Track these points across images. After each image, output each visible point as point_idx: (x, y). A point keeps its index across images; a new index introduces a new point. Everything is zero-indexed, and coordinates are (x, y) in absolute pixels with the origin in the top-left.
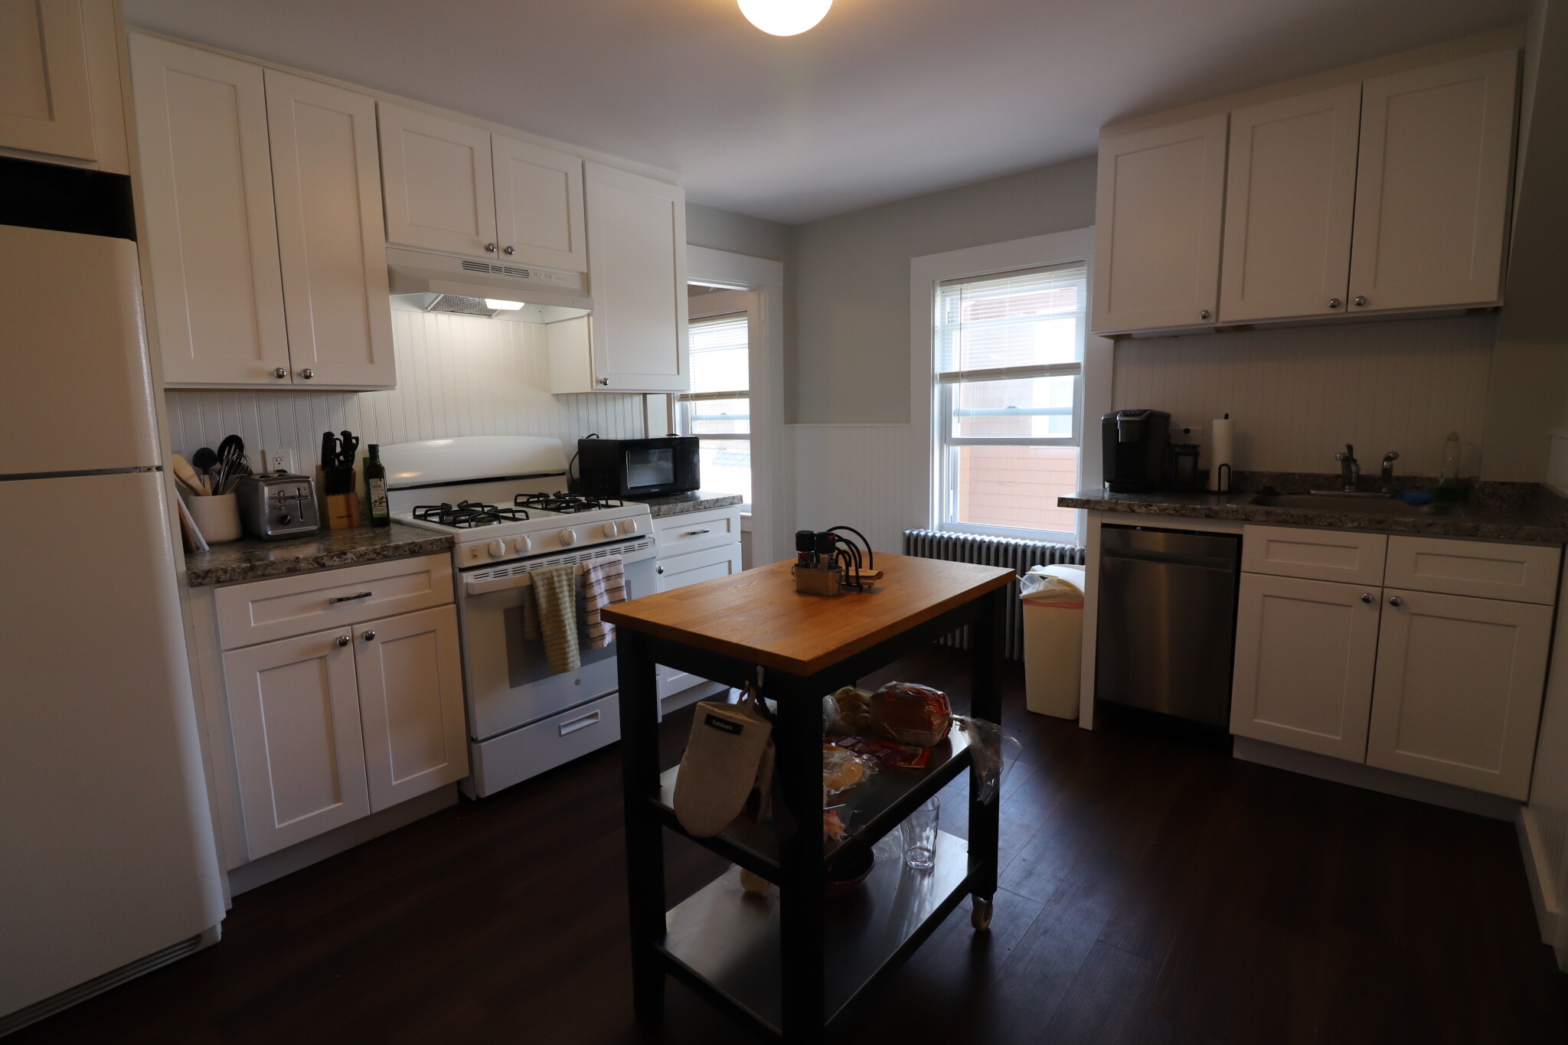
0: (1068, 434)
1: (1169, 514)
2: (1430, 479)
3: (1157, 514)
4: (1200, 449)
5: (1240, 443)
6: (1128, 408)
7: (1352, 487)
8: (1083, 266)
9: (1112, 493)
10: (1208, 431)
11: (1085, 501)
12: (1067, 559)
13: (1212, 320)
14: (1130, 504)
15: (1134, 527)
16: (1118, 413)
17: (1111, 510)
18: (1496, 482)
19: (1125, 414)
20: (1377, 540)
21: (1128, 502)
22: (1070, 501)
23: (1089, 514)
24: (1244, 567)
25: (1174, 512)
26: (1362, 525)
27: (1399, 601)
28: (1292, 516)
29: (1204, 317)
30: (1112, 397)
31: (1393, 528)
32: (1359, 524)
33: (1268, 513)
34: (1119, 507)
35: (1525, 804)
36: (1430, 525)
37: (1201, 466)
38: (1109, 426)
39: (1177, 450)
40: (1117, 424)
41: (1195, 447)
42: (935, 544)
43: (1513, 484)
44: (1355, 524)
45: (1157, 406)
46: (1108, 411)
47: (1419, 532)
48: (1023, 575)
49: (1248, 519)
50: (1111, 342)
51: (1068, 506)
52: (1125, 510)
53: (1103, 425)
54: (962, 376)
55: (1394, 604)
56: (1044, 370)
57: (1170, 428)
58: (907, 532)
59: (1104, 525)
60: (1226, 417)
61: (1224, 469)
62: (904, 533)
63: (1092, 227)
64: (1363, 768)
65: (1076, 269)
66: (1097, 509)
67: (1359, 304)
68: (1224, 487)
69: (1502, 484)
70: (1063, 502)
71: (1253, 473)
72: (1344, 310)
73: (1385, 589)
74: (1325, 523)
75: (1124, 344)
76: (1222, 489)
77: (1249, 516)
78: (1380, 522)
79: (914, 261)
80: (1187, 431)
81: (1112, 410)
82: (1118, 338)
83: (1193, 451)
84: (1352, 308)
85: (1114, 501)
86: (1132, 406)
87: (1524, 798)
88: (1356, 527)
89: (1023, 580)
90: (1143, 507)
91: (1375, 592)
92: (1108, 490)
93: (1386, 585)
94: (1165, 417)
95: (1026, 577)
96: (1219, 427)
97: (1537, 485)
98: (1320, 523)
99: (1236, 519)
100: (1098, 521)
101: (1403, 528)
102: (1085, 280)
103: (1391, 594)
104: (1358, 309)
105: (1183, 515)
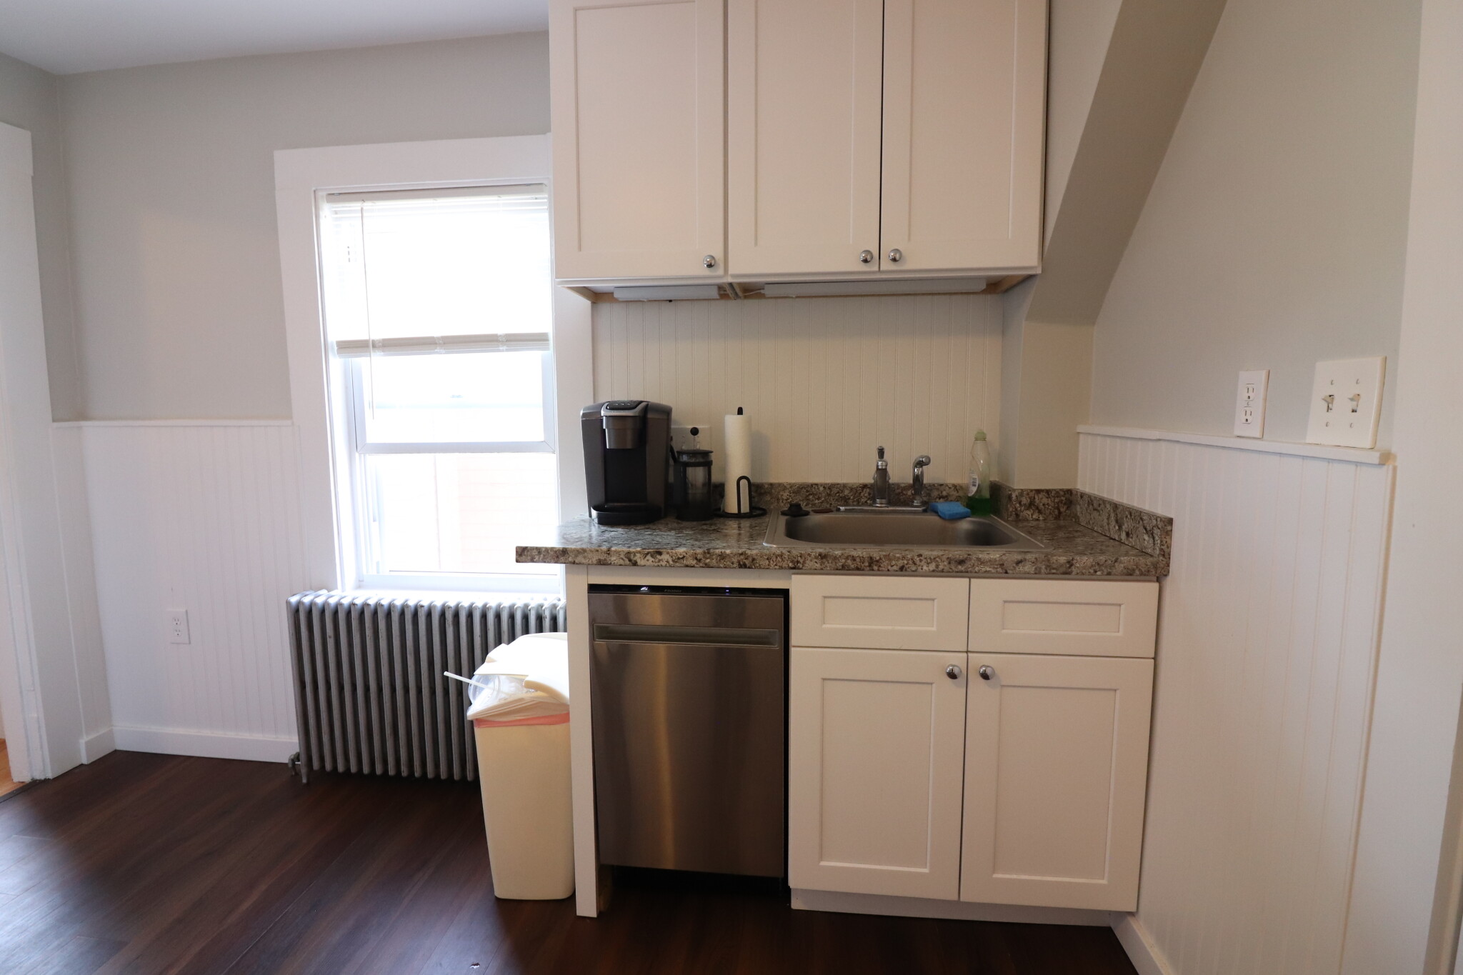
0: (538, 436)
1: (687, 566)
2: (956, 487)
3: (670, 566)
4: (713, 457)
5: (758, 446)
6: (616, 399)
7: (884, 501)
8: (541, 191)
9: (603, 528)
10: (719, 432)
11: (559, 550)
12: (547, 623)
13: (720, 272)
14: (629, 553)
15: (635, 589)
16: (603, 405)
17: (601, 563)
18: (1032, 491)
19: (612, 406)
20: (955, 586)
21: (626, 549)
22: (535, 553)
23: (567, 572)
24: (795, 638)
25: (695, 561)
26: (941, 567)
27: (989, 671)
28: (854, 559)
29: (710, 266)
30: (594, 382)
31: (977, 569)
32: (937, 566)
33: (823, 557)
34: (613, 558)
35: (1132, 914)
36: (1018, 562)
37: (715, 478)
38: (591, 425)
39: (685, 458)
40: (602, 420)
41: (706, 454)
42: (342, 616)
43: (1048, 492)
44: (932, 566)
45: (653, 397)
46: (590, 403)
47: (1006, 573)
48: (471, 676)
49: (796, 566)
50: (585, 303)
51: (532, 560)
52: (621, 562)
53: (583, 422)
54: (374, 346)
55: (985, 676)
56: (497, 341)
57: (673, 426)
58: (294, 600)
59: (593, 588)
60: (740, 411)
61: (743, 482)
62: (288, 603)
63: (548, 134)
64: (958, 903)
65: (534, 196)
66: (580, 564)
67: (894, 260)
68: (745, 508)
69: (1038, 491)
70: (524, 554)
71: (771, 484)
72: (876, 268)
73: (970, 655)
74: (895, 568)
75: (605, 308)
76: (742, 511)
77: (798, 562)
78: (961, 562)
79: (282, 158)
80: (695, 431)
81: (594, 402)
82: (597, 297)
83: (703, 459)
84: (886, 265)
85: (604, 548)
86: (622, 396)
87: (1134, 910)
88: (933, 571)
89: (473, 682)
90: (649, 557)
91: (957, 661)
92: (596, 521)
93: (969, 650)
94: (666, 412)
95: (475, 678)
96: (733, 425)
97: (1069, 492)
98: (889, 567)
99: (781, 568)
100: (583, 581)
101: (988, 569)
102: (546, 215)
103: (979, 661)
104: (893, 267)
105: (707, 566)
